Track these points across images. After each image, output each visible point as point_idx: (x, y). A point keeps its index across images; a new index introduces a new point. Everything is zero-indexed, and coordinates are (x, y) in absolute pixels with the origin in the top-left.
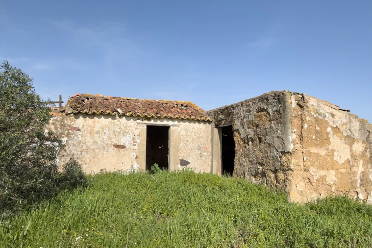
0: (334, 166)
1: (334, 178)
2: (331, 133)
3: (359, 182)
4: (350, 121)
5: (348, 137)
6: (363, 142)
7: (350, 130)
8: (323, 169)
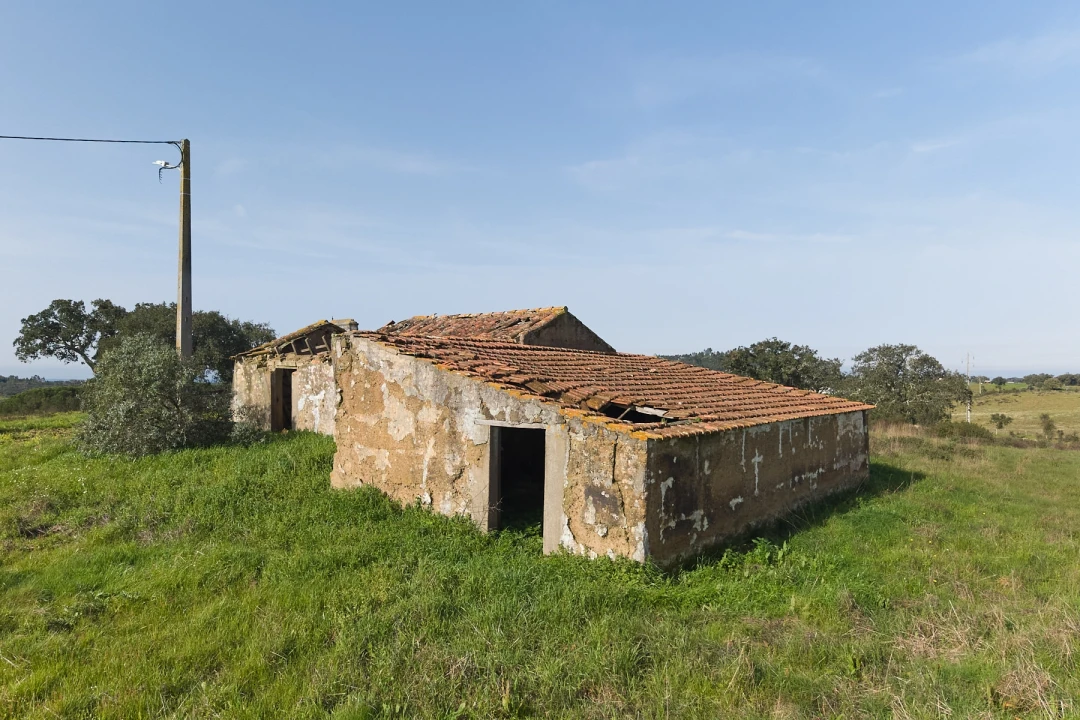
0: (388, 443)
1: (387, 462)
2: (386, 392)
3: (425, 473)
4: (417, 371)
5: (412, 398)
6: (438, 407)
7: (416, 386)
8: (371, 446)
